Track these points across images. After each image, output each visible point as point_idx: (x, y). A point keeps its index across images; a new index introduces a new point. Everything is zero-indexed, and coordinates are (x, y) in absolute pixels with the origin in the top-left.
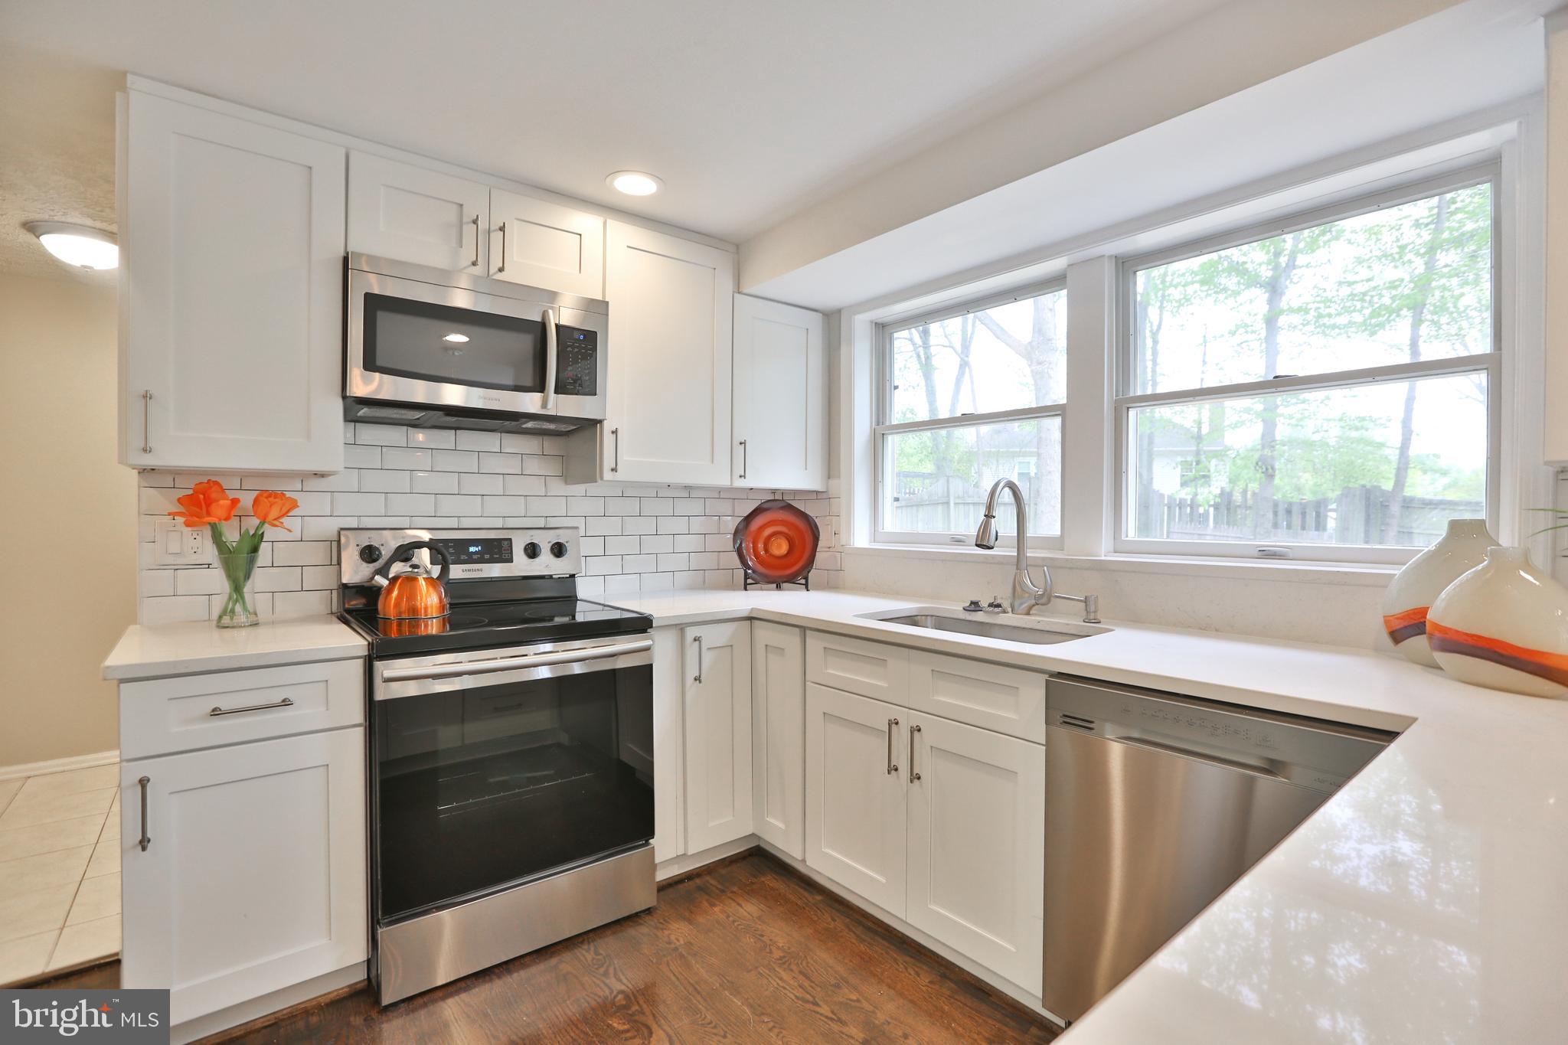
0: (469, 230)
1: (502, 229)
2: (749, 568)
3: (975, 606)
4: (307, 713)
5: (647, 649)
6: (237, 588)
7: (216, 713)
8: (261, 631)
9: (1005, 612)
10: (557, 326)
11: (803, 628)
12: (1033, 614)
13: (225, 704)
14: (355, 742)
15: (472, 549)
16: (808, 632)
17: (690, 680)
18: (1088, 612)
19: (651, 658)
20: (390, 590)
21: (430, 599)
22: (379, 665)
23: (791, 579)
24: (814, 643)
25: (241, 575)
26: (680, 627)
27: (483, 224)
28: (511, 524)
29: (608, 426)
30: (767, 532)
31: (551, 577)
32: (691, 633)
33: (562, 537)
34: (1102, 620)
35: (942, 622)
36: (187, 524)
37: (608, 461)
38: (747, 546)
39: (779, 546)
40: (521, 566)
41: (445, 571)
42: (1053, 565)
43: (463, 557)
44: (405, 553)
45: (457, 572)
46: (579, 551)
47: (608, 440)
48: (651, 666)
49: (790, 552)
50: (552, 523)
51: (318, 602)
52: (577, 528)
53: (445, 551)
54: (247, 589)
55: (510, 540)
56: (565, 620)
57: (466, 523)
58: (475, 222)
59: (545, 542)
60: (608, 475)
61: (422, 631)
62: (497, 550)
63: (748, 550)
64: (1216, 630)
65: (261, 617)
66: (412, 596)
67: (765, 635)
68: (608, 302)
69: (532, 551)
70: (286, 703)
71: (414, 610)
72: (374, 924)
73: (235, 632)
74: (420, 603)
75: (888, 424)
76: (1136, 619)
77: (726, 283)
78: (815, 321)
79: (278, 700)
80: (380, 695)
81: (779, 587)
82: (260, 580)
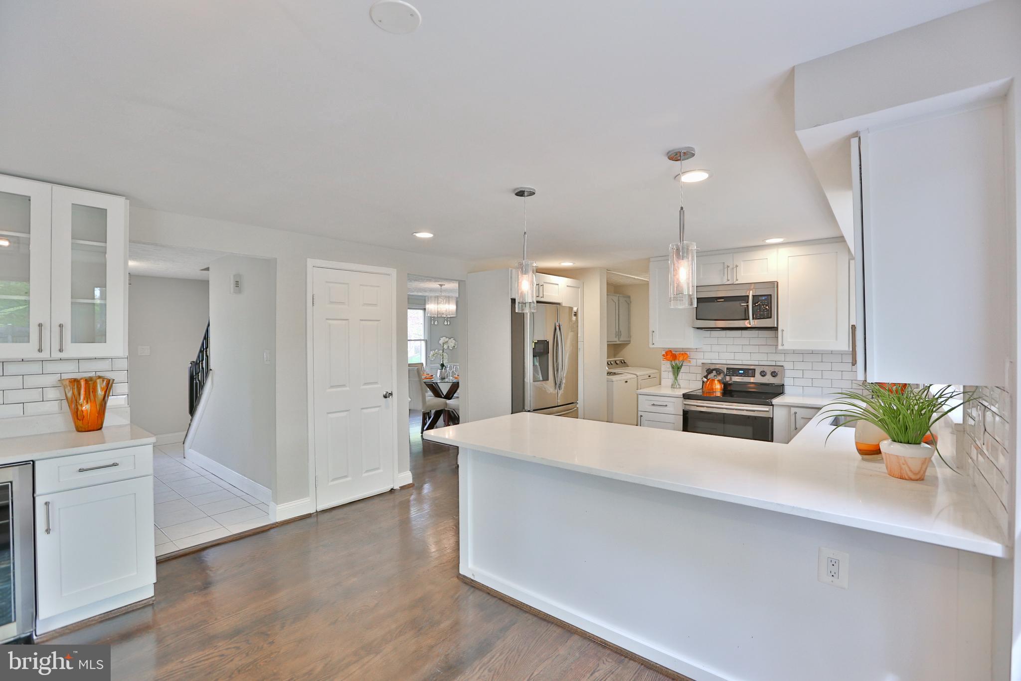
0: (727, 269)
1: (737, 266)
4: (669, 409)
5: (767, 411)
6: (676, 378)
7: (654, 405)
10: (753, 296)
13: (655, 403)
14: (680, 419)
15: (740, 372)
17: (793, 428)
20: (707, 382)
21: (718, 386)
25: (676, 375)
26: (788, 406)
27: (731, 267)
28: (753, 363)
29: (779, 329)
31: (770, 384)
32: (793, 410)
33: (776, 370)
37: (780, 342)
40: (758, 379)
43: (737, 374)
45: (737, 379)
46: (784, 375)
47: (780, 333)
48: (772, 417)
52: (783, 366)
54: (678, 378)
55: (755, 369)
57: (745, 363)
58: (729, 267)
59: (769, 371)
60: (781, 347)
62: (749, 372)
65: (681, 386)
66: (712, 385)
68: (778, 284)
69: (763, 374)
70: (666, 406)
71: (713, 389)
74: (715, 387)
77: (845, 258)
79: (665, 405)
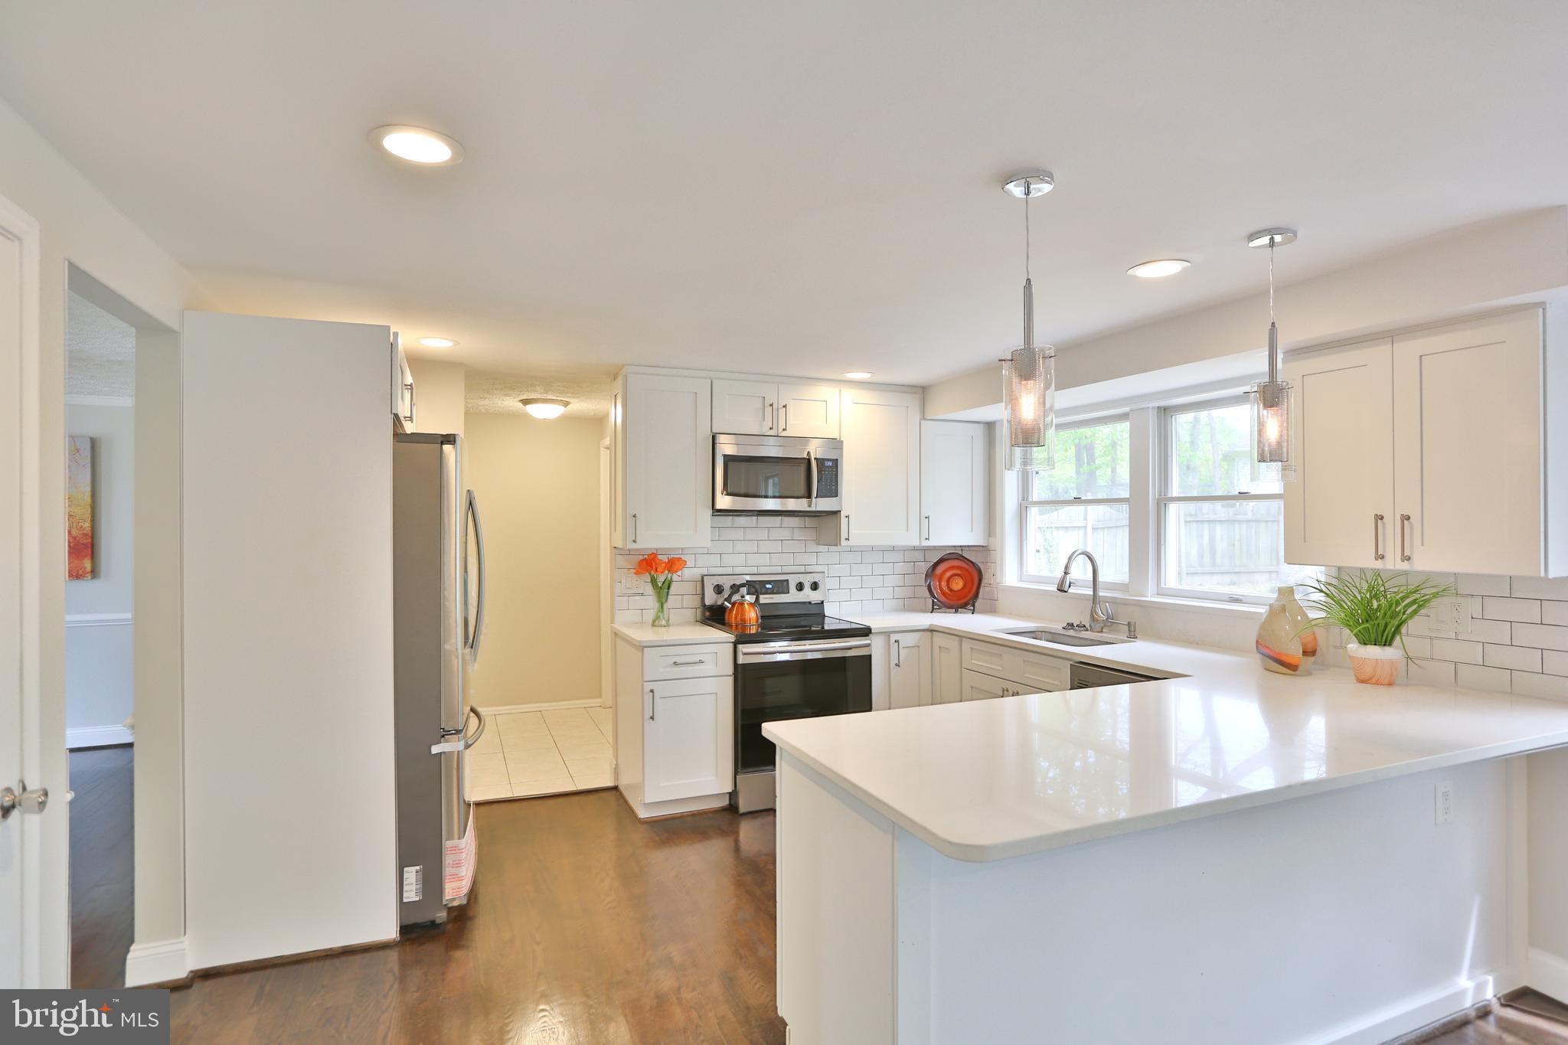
0: (768, 410)
1: (785, 406)
2: (935, 598)
3: (1071, 626)
4: (709, 668)
5: (868, 645)
6: (661, 606)
7: (675, 664)
8: (671, 628)
9: (1087, 630)
10: (815, 459)
11: (960, 636)
12: (1105, 632)
13: (679, 660)
14: (729, 682)
15: (768, 586)
16: (964, 639)
17: (893, 665)
18: (1130, 631)
19: (871, 650)
20: (731, 610)
21: (752, 615)
22: (740, 647)
23: (964, 606)
24: (967, 645)
25: (664, 600)
26: (887, 633)
27: (775, 406)
28: (786, 569)
29: (843, 514)
30: (948, 574)
31: (810, 603)
32: (893, 637)
33: (816, 578)
34: (1138, 636)
35: (1053, 637)
36: (636, 574)
37: (844, 535)
38: (935, 584)
39: (957, 584)
40: (793, 596)
41: (757, 599)
42: (1113, 601)
43: (764, 590)
44: (735, 588)
45: (764, 599)
46: (825, 587)
47: (844, 521)
48: (870, 656)
49: (964, 586)
50: (809, 568)
51: (690, 614)
52: (824, 572)
53: (756, 588)
54: (665, 606)
55: (788, 580)
56: (819, 628)
57: (763, 570)
58: (771, 405)
59: (807, 581)
60: (844, 542)
61: (748, 632)
62: (781, 587)
63: (935, 588)
64: (1197, 644)
65: (670, 621)
66: (743, 614)
67: (939, 640)
68: (842, 441)
69: (800, 587)
70: (701, 662)
71: (744, 620)
72: (736, 773)
73: (660, 629)
74: (747, 617)
75: (1030, 500)
76: (1158, 637)
77: (916, 417)
78: (980, 428)
80: (741, 660)
81: (956, 612)
82: (672, 601)
